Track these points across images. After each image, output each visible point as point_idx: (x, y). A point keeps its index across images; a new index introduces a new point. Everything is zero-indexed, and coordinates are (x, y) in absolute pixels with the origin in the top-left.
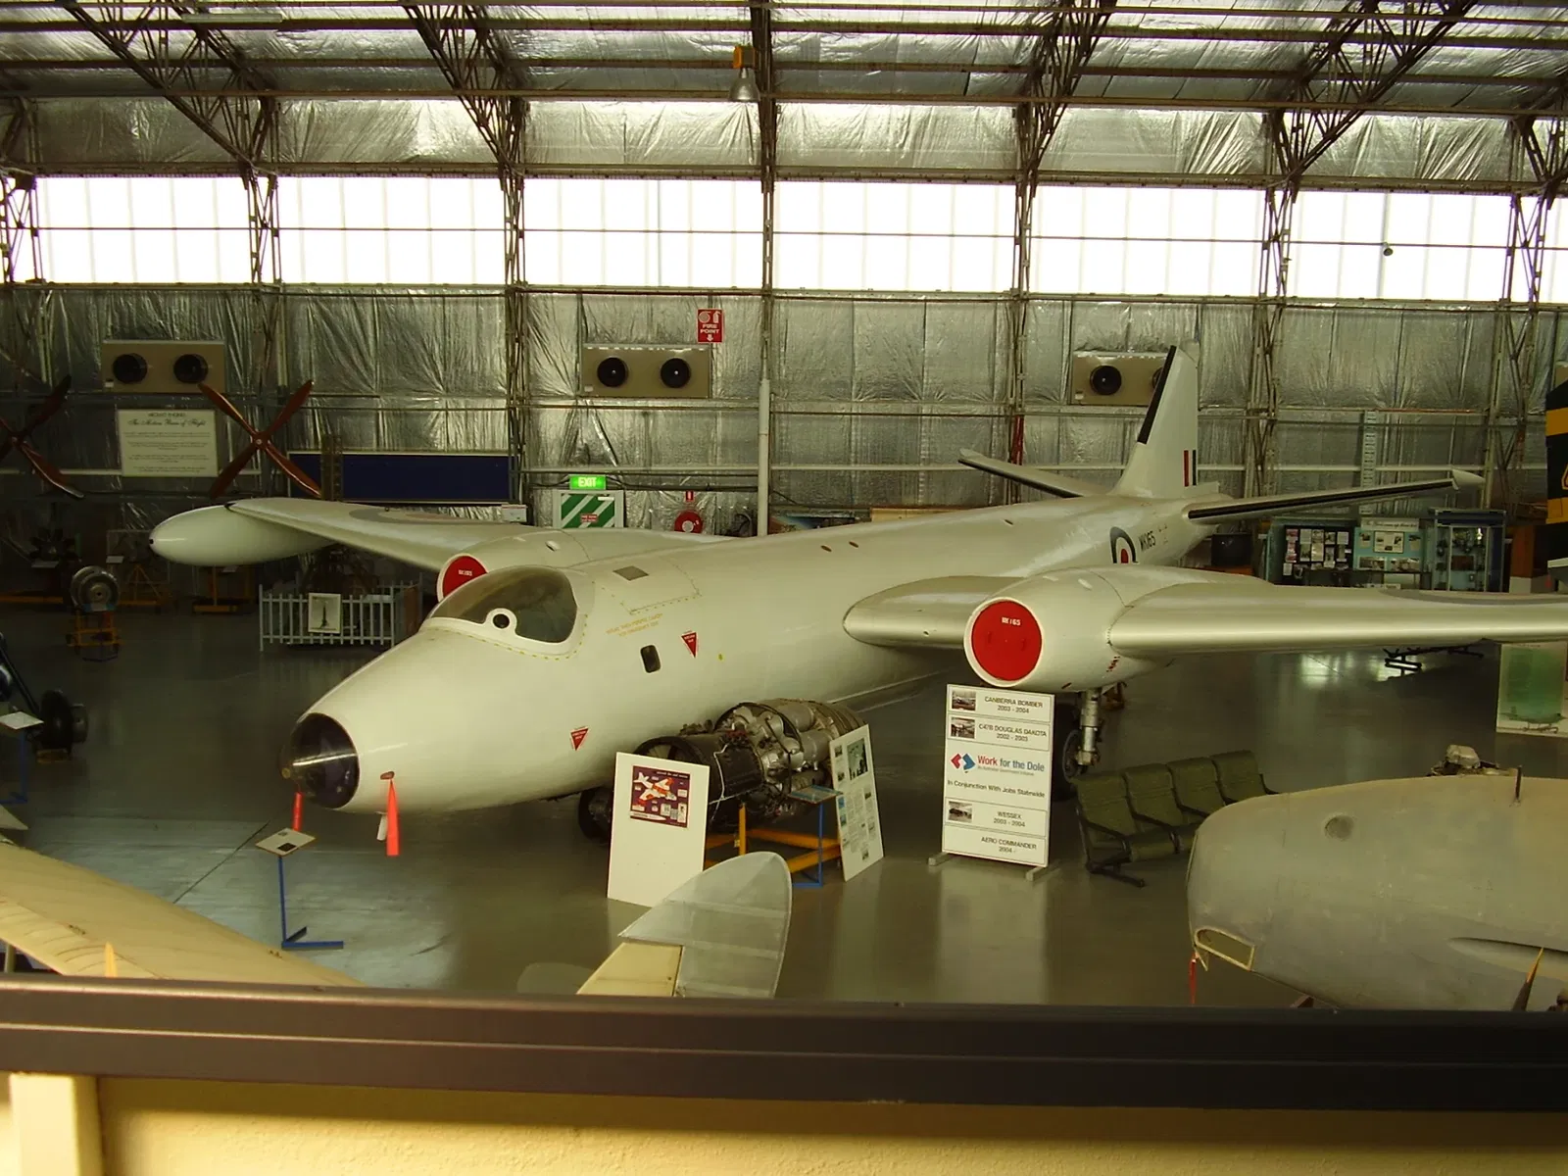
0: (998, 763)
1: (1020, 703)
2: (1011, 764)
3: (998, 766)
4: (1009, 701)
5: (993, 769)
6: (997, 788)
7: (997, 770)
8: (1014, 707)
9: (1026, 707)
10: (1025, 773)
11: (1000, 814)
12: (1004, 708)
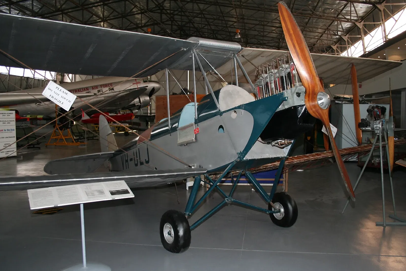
0: (3, 130)
1: (8, 113)
2: (7, 130)
3: (4, 131)
4: (5, 113)
5: (2, 133)
6: (4, 138)
7: (3, 133)
8: (6, 115)
9: (9, 115)
10: (10, 132)
11: (5, 144)
12: (3, 116)
